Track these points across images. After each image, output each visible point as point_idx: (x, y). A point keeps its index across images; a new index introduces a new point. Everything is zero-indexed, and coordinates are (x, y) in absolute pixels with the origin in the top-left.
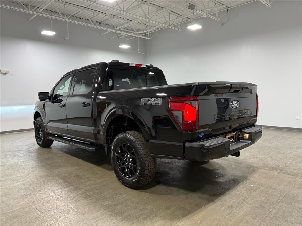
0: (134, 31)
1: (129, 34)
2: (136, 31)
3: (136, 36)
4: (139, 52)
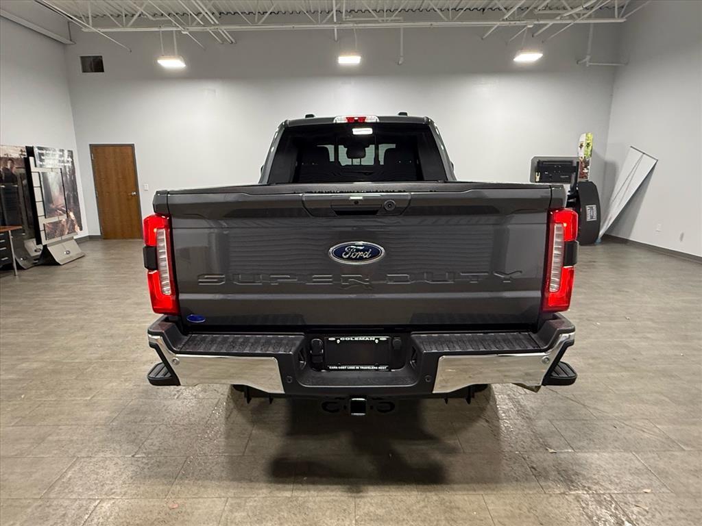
0: (564, 8)
1: (551, 23)
2: (568, 7)
3: (569, 21)
4: (590, 62)
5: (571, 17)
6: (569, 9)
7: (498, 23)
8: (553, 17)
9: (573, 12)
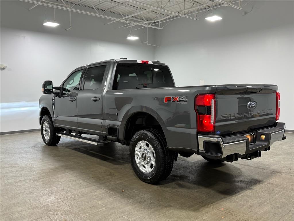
1: (137, 24)
3: (145, 25)
4: (148, 44)
5: (146, 24)
6: (145, 20)
7: (118, 20)
8: (139, 22)
9: (147, 22)
